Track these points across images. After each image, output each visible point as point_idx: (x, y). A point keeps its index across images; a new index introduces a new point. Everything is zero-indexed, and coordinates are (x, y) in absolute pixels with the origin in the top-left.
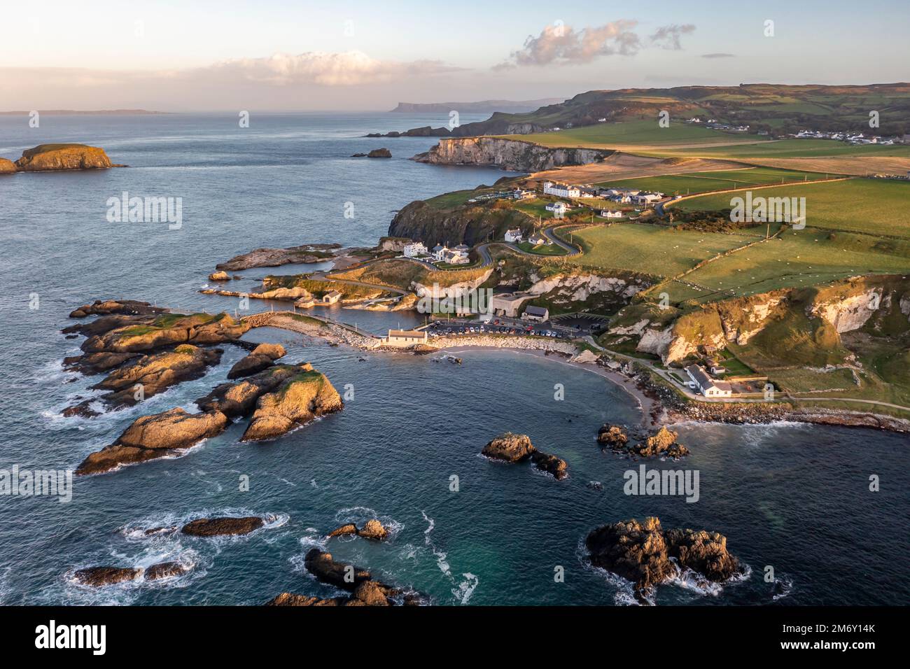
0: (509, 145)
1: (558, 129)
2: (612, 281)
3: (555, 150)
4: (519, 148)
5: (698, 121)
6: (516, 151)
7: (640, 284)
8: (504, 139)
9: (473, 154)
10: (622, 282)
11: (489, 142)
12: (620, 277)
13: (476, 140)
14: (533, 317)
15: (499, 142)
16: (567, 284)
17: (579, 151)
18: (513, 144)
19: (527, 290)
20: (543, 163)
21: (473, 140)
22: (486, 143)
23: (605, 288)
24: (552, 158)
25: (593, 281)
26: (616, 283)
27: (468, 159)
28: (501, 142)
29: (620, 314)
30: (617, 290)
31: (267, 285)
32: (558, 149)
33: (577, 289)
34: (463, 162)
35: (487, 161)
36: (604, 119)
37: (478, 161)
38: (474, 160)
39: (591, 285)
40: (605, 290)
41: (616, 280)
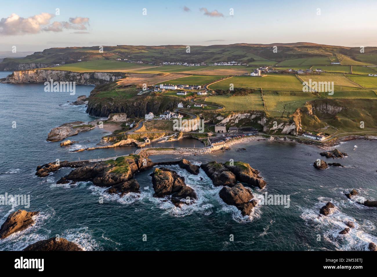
0: (54, 72)
1: (58, 65)
2: (245, 114)
3: (83, 74)
4: (60, 74)
5: (120, 60)
6: (59, 75)
7: (256, 114)
8: (51, 70)
9: (34, 78)
10: (249, 114)
11: (43, 72)
12: (248, 113)
13: (35, 71)
14: (233, 131)
15: (48, 71)
16: (233, 118)
17: (97, 73)
18: (57, 72)
19: (220, 122)
20: (79, 79)
21: (34, 71)
22: (40, 72)
23: (243, 117)
24: (83, 77)
25: (239, 115)
26: (247, 115)
27: (32, 80)
28: (50, 71)
29: (270, 123)
30: (248, 117)
31: (107, 141)
32: (85, 73)
33: (235, 119)
34: (29, 82)
35: (42, 80)
36: (81, 60)
37: (38, 81)
38: (35, 81)
39: (238, 117)
40: (244, 118)
41: (247, 114)
